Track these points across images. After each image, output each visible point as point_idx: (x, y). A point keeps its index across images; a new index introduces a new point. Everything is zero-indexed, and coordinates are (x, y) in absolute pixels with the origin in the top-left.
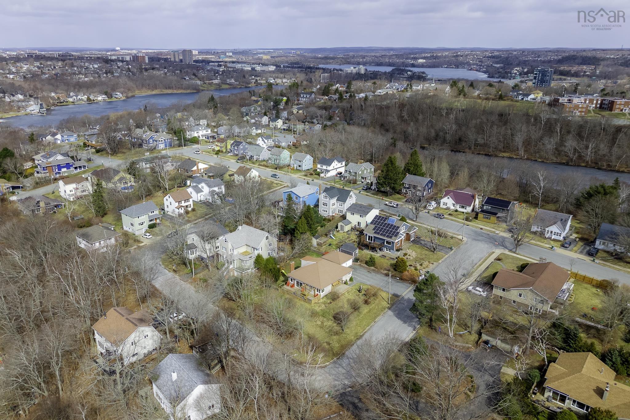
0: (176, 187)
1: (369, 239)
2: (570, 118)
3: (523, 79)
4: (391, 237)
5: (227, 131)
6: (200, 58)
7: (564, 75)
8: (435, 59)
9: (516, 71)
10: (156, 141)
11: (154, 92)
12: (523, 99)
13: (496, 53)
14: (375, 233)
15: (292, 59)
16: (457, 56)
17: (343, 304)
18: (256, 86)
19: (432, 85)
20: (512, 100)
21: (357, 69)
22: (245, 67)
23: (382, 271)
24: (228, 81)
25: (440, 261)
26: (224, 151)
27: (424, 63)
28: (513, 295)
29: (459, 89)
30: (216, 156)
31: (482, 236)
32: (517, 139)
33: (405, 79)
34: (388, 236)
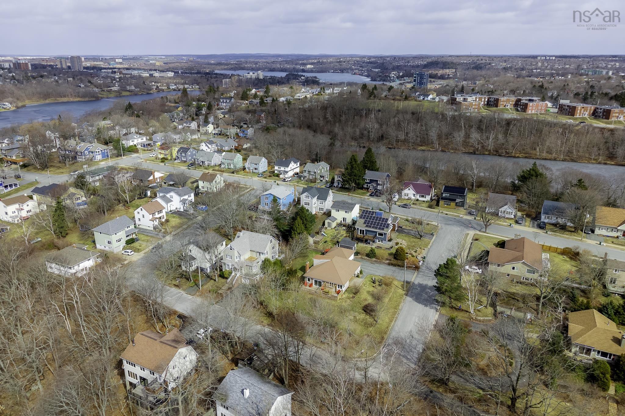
0: (136, 199)
1: (361, 233)
2: (468, 114)
3: (401, 82)
4: (383, 229)
5: (163, 138)
6: (88, 64)
7: (433, 78)
8: (321, 64)
9: (394, 75)
10: (92, 152)
11: (47, 101)
12: (424, 99)
13: (373, 60)
14: (367, 226)
15: (186, 65)
16: (340, 62)
17: (366, 297)
18: (158, 92)
19: (344, 88)
20: (416, 100)
21: (256, 74)
22: (142, 73)
23: (384, 261)
24: (128, 88)
25: (429, 247)
26: (169, 158)
27: (312, 68)
28: (507, 269)
29: (369, 91)
30: (163, 164)
31: (451, 221)
32: (431, 134)
33: (301, 83)
34: (380, 229)
